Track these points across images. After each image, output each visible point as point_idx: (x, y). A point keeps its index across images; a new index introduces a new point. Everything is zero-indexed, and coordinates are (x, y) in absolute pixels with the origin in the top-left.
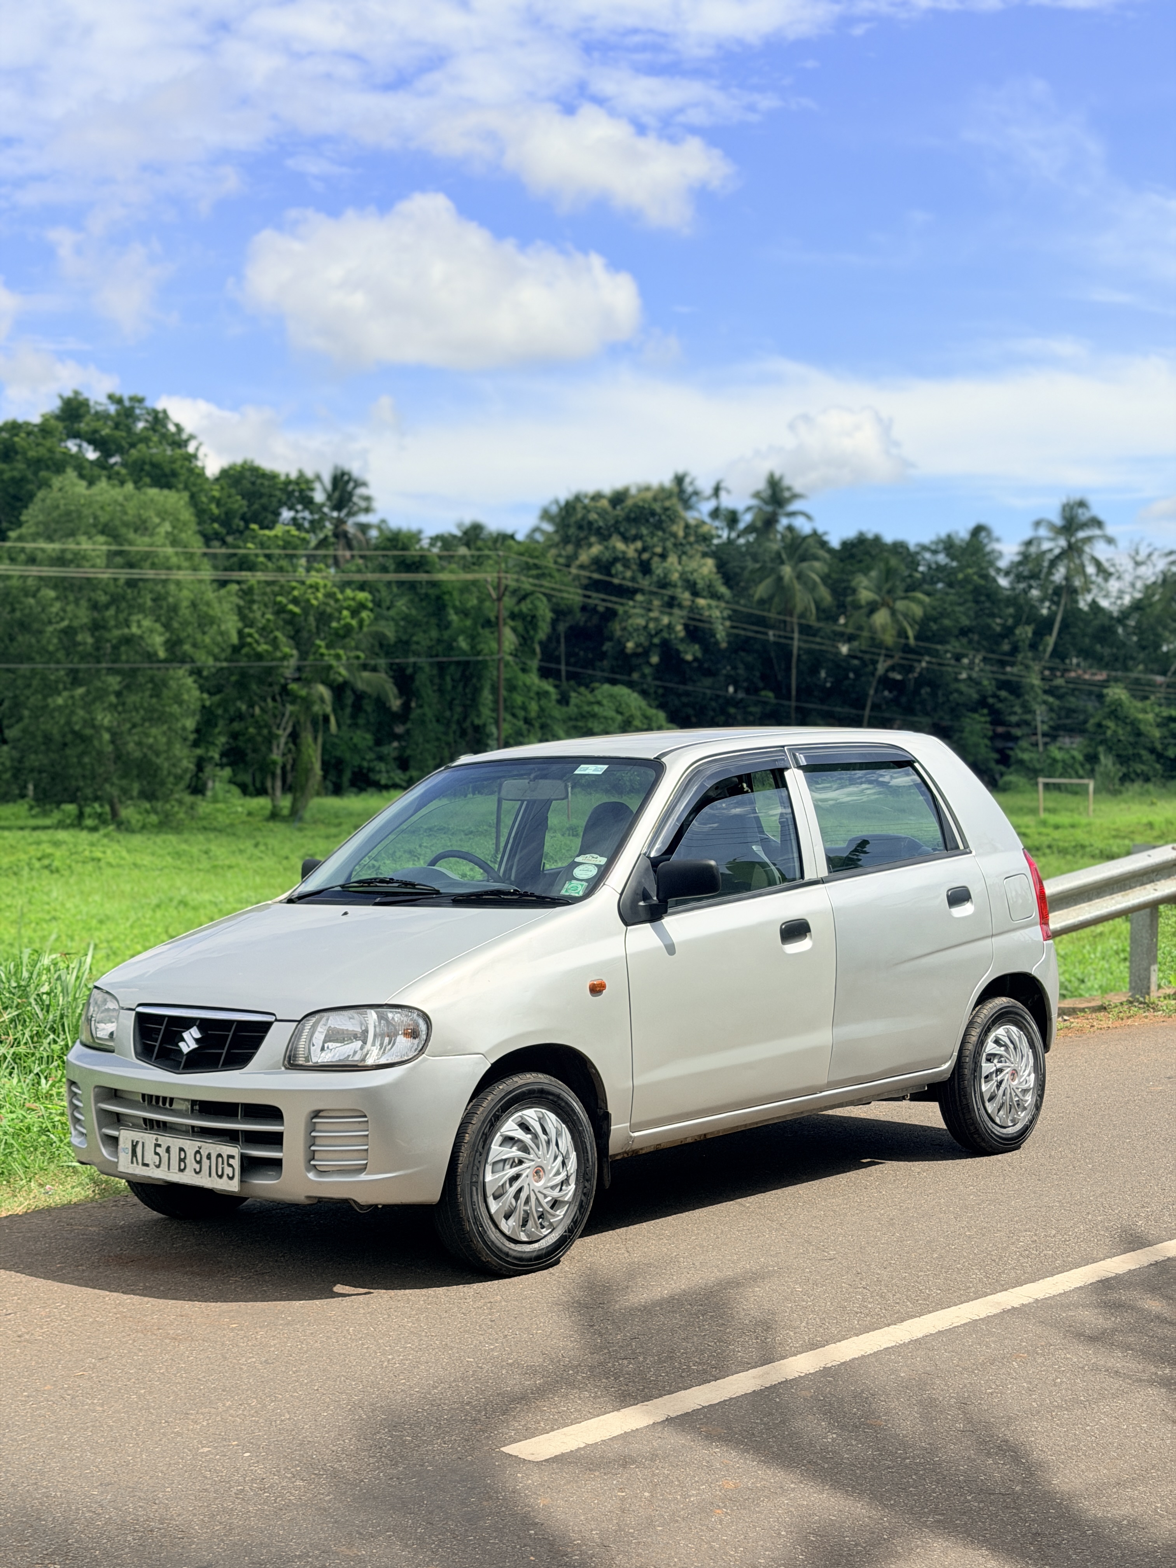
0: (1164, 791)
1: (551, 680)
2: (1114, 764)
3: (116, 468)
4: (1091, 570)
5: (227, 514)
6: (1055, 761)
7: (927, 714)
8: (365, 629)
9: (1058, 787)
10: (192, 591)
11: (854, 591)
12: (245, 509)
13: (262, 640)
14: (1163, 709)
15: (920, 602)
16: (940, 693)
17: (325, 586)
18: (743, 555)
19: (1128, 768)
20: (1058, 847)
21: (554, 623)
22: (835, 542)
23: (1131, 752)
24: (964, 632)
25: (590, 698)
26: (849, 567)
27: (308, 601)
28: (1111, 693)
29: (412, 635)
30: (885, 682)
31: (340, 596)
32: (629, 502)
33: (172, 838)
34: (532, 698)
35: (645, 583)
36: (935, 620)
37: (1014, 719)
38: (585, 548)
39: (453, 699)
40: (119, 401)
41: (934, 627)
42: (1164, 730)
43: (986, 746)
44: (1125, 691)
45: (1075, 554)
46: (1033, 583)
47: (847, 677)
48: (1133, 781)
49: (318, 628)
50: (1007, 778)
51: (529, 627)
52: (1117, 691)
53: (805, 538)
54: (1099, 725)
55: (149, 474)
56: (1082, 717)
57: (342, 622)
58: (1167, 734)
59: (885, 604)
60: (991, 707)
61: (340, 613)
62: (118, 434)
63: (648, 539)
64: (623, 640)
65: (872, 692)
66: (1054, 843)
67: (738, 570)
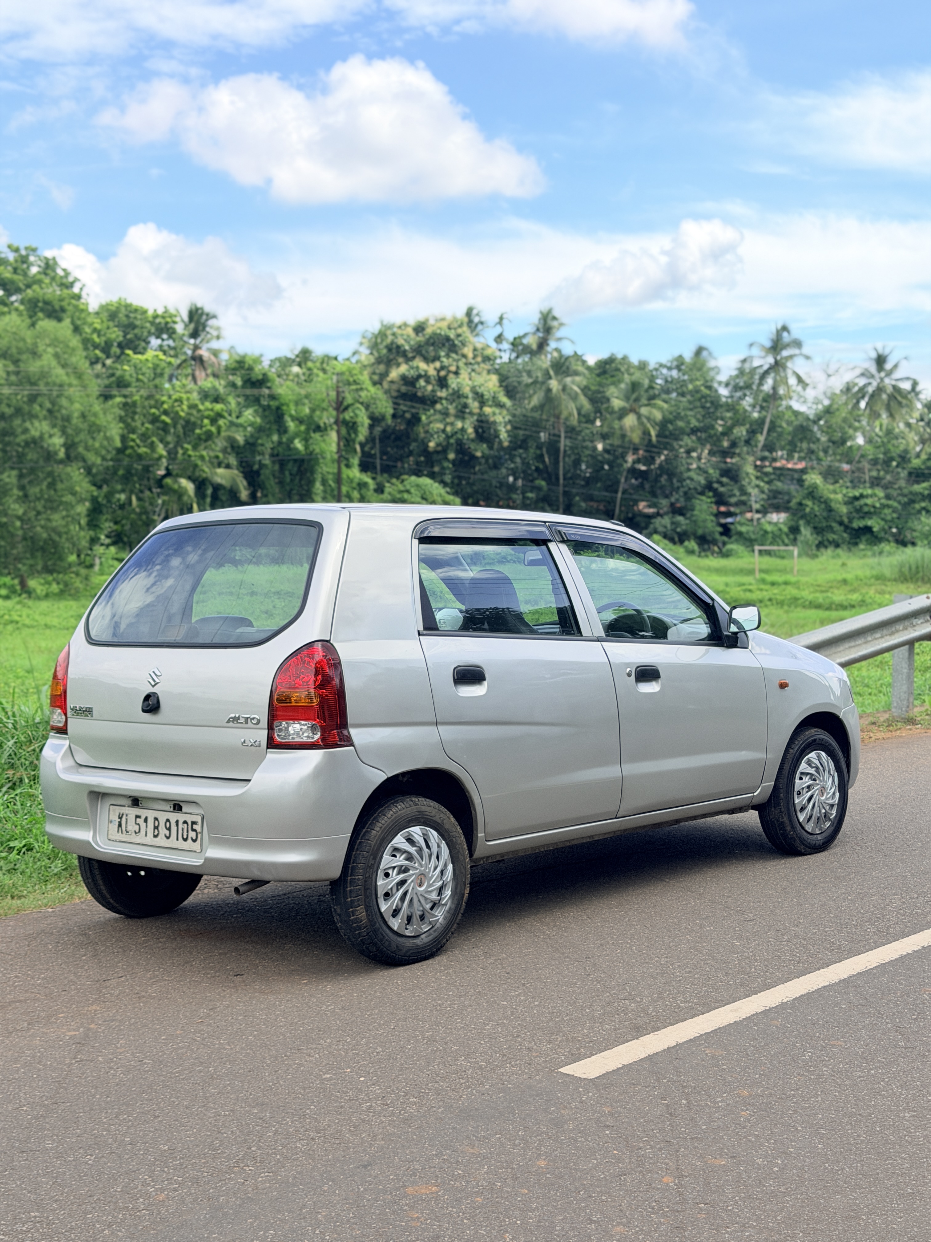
0: (851, 554)
1: (369, 473)
2: (812, 534)
3: (16, 304)
4: (792, 381)
5: (106, 342)
6: (766, 532)
7: (667, 497)
8: (223, 434)
9: (769, 553)
10: (82, 404)
11: (608, 400)
12: (121, 339)
13: (141, 444)
14: (849, 490)
15: (660, 409)
16: (675, 481)
17: (188, 399)
18: (519, 371)
19: (823, 537)
20: (776, 599)
21: (371, 427)
22: (591, 361)
23: (824, 524)
24: (694, 431)
25: (401, 487)
26: (604, 381)
27: (177, 413)
28: (809, 479)
29: (257, 439)
30: (633, 472)
31: (201, 407)
32: (429, 331)
33: (72, 603)
34: (354, 488)
35: (443, 393)
36: (671, 422)
37: (733, 500)
38: (394, 367)
39: (291, 490)
40: (17, 250)
41: (670, 427)
42: (850, 507)
43: (712, 521)
44: (820, 477)
45: (781, 369)
46: (748, 393)
47: (603, 468)
48: (826, 547)
49: (185, 434)
50: (729, 546)
51: (351, 432)
52: (814, 476)
53: (567, 358)
54: (800, 504)
55: (42, 310)
56: (786, 498)
57: (204, 429)
58: (852, 510)
59: (633, 410)
60: (715, 491)
61: (202, 421)
62: (16, 277)
63: (444, 360)
64: (426, 441)
65: (623, 480)
66: (773, 597)
67: (516, 384)
